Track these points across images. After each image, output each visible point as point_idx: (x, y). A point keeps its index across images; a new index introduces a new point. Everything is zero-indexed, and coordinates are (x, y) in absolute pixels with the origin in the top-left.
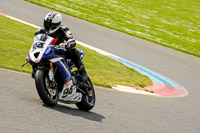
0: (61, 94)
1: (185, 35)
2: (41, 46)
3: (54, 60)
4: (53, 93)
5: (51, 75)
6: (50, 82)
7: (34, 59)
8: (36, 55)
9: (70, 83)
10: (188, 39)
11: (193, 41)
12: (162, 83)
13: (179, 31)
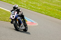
0: (20, 27)
1: (37, 7)
2: (14, 14)
3: (18, 18)
4: (18, 27)
5: (17, 22)
6: (17, 24)
7: (12, 18)
8: (13, 17)
9: (22, 24)
10: (38, 8)
11: (40, 8)
12: (30, 21)
13: (35, 6)
